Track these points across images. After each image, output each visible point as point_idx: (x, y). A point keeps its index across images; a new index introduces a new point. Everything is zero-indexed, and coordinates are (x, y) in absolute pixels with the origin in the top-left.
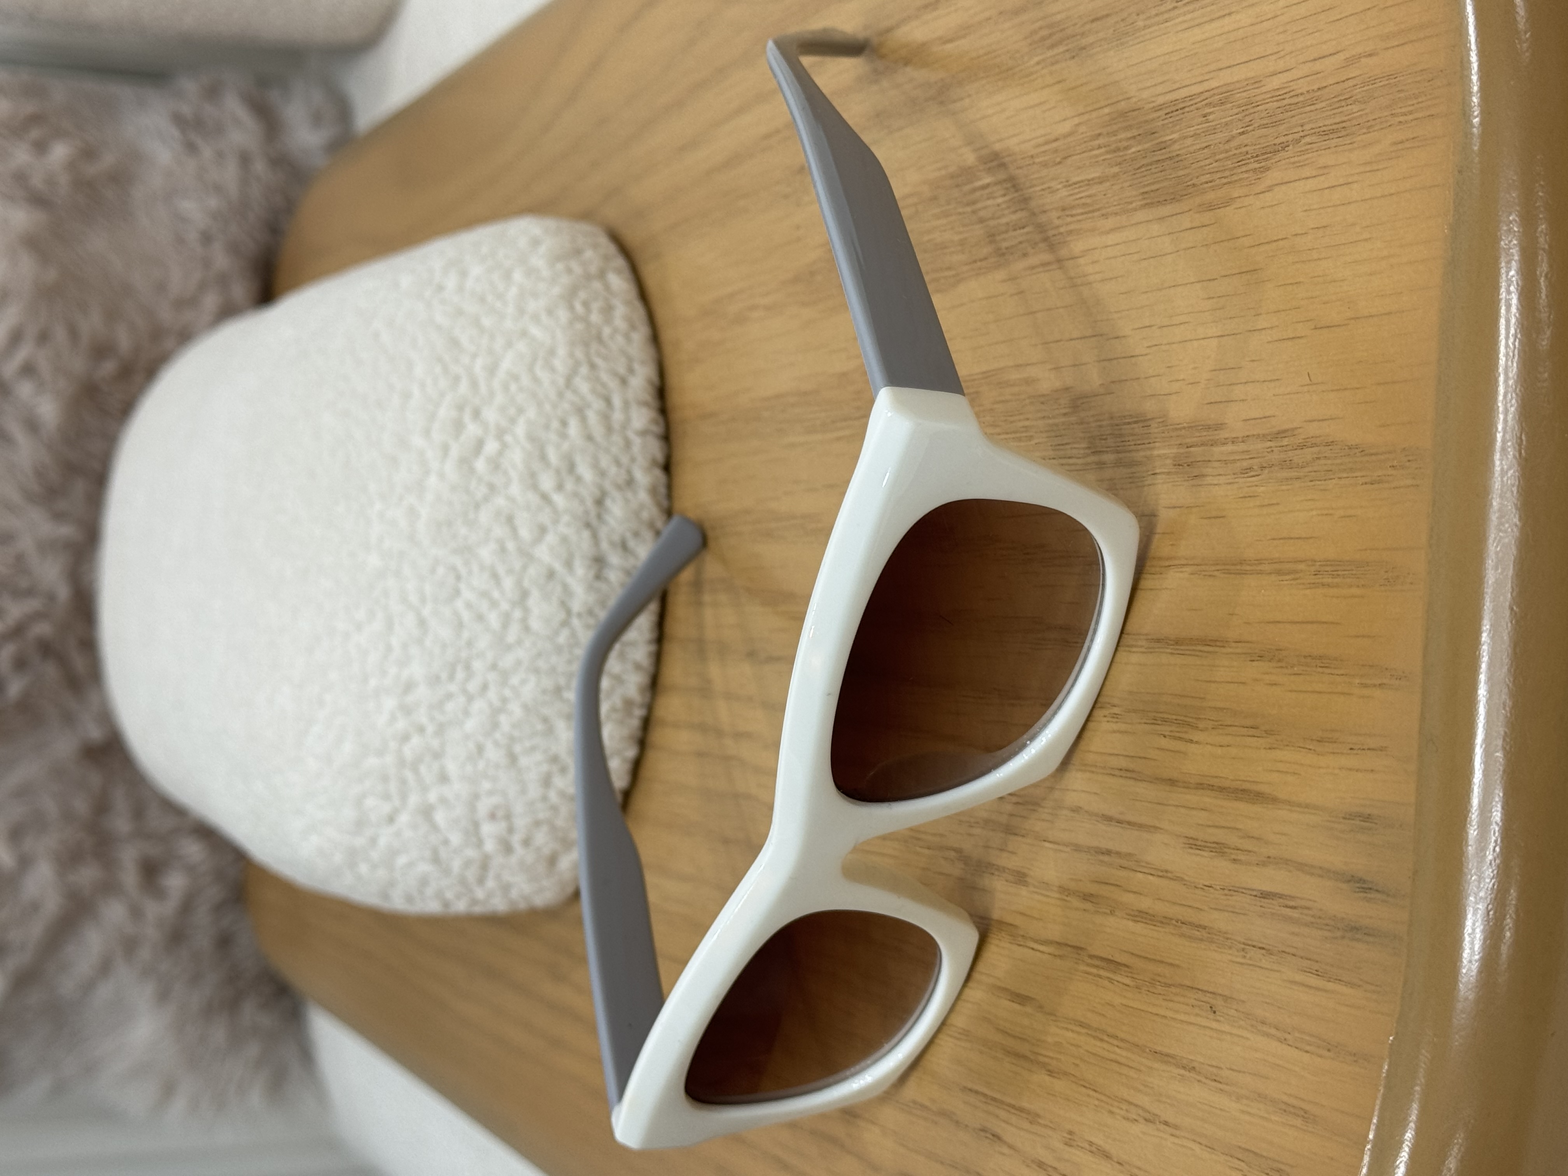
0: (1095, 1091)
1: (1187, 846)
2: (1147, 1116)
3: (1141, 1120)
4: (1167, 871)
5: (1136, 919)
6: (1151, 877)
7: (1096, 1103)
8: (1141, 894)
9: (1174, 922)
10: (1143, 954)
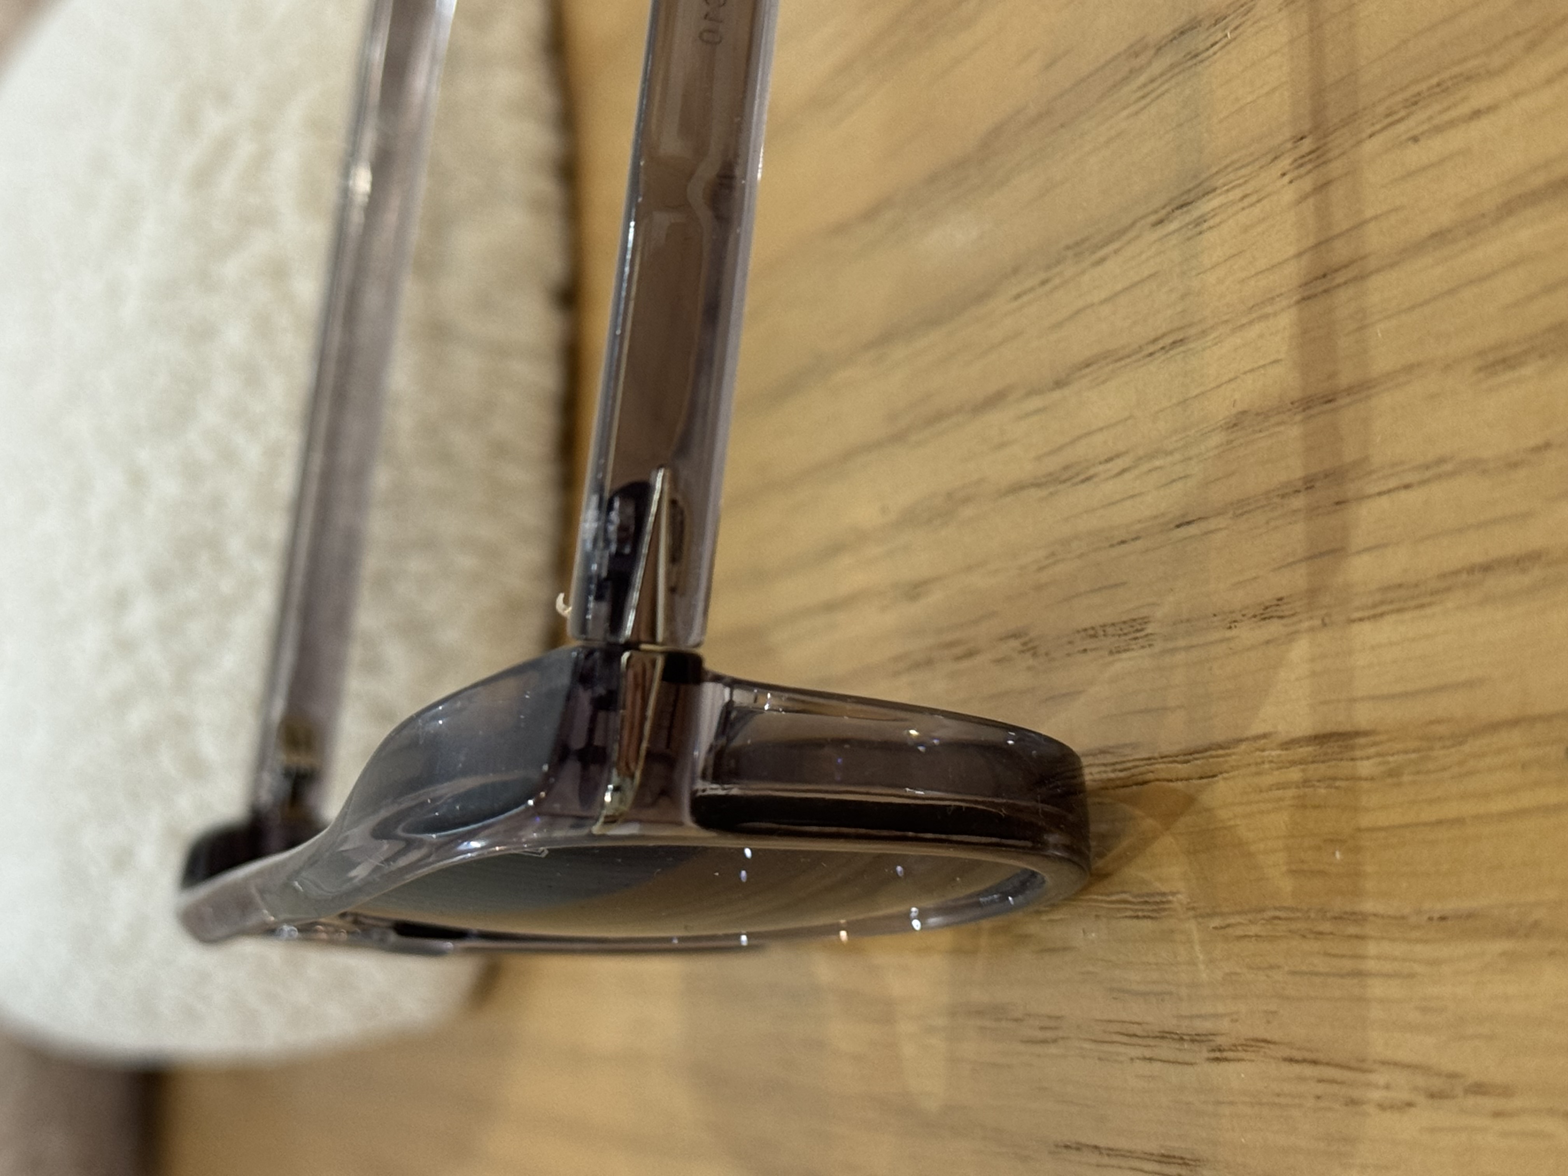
0: (1315, 1062)
1: (1481, 375)
2: (1437, 1083)
3: (1421, 1099)
4: (1441, 461)
5: (1379, 610)
6: (1403, 495)
7: (1320, 1089)
8: (1385, 546)
9: (1464, 577)
10: (1398, 688)
